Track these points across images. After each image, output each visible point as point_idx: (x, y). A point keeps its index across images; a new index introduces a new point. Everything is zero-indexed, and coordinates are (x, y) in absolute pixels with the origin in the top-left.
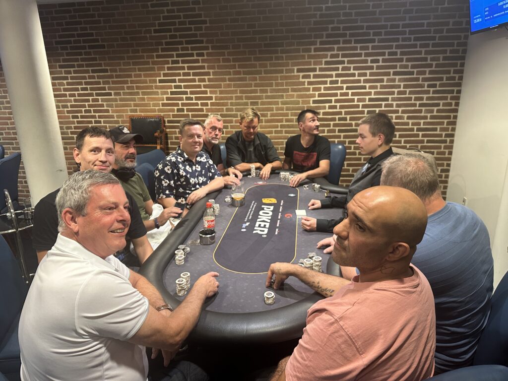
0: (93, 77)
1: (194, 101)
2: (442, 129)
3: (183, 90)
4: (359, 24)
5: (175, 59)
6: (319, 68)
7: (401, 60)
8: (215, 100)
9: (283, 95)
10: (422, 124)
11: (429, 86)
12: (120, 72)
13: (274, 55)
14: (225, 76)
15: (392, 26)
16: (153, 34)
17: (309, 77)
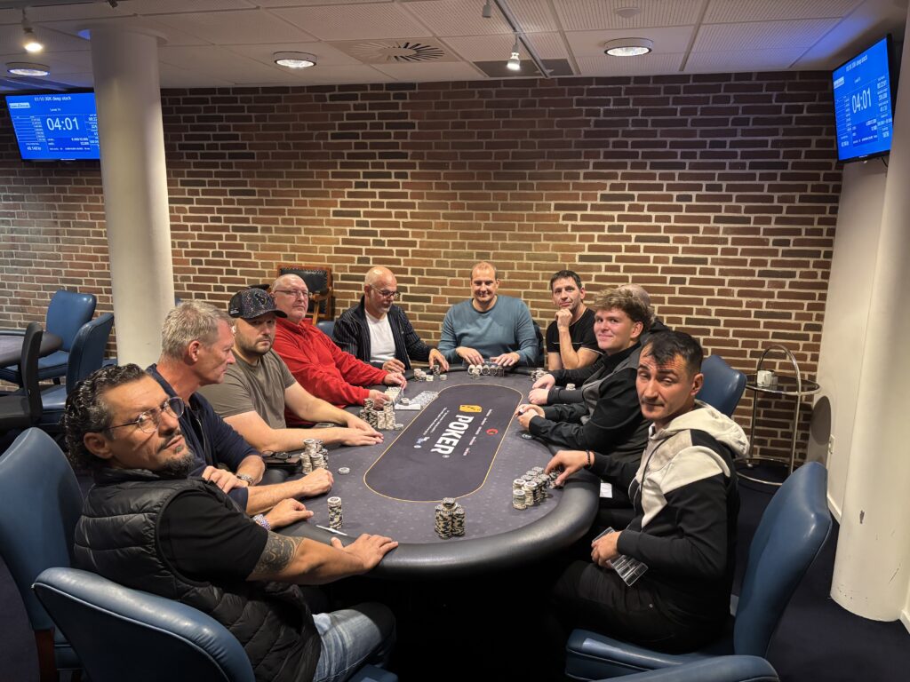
0: (231, 202)
1: (386, 247)
2: (799, 317)
3: (370, 228)
4: (659, 139)
5: (362, 180)
6: (592, 205)
7: (729, 199)
8: (420, 247)
9: (530, 245)
10: (764, 305)
11: (776, 243)
12: (273, 195)
13: (518, 182)
14: (438, 211)
15: (713, 144)
16: (330, 141)
17: (574, 218)
